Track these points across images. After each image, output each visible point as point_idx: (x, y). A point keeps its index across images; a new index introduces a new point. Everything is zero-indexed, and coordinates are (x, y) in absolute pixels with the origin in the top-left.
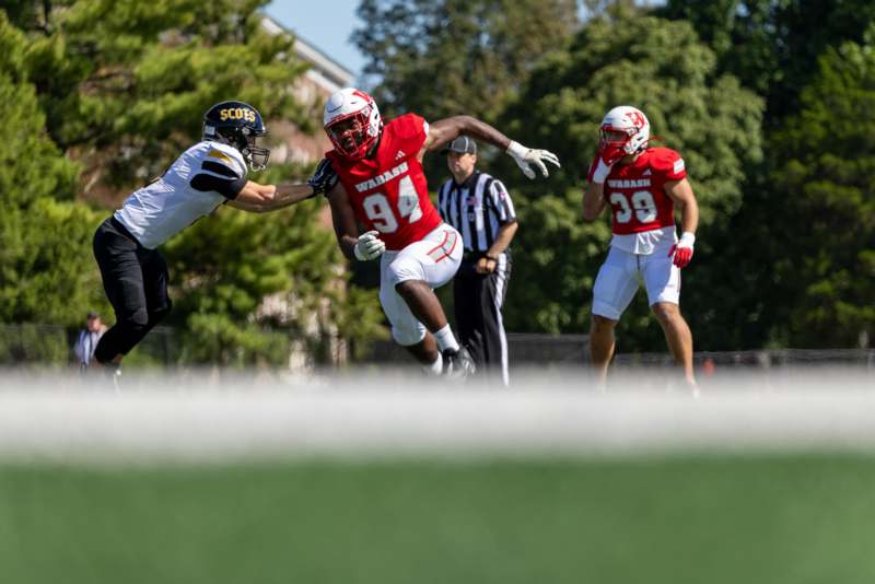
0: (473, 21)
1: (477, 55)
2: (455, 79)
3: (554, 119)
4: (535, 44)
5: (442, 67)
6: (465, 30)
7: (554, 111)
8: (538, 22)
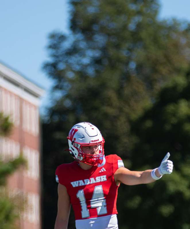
0: (124, 53)
1: (126, 77)
2: (111, 94)
3: (174, 121)
4: (164, 70)
5: (103, 85)
6: (119, 60)
7: (174, 114)
8: (166, 57)
